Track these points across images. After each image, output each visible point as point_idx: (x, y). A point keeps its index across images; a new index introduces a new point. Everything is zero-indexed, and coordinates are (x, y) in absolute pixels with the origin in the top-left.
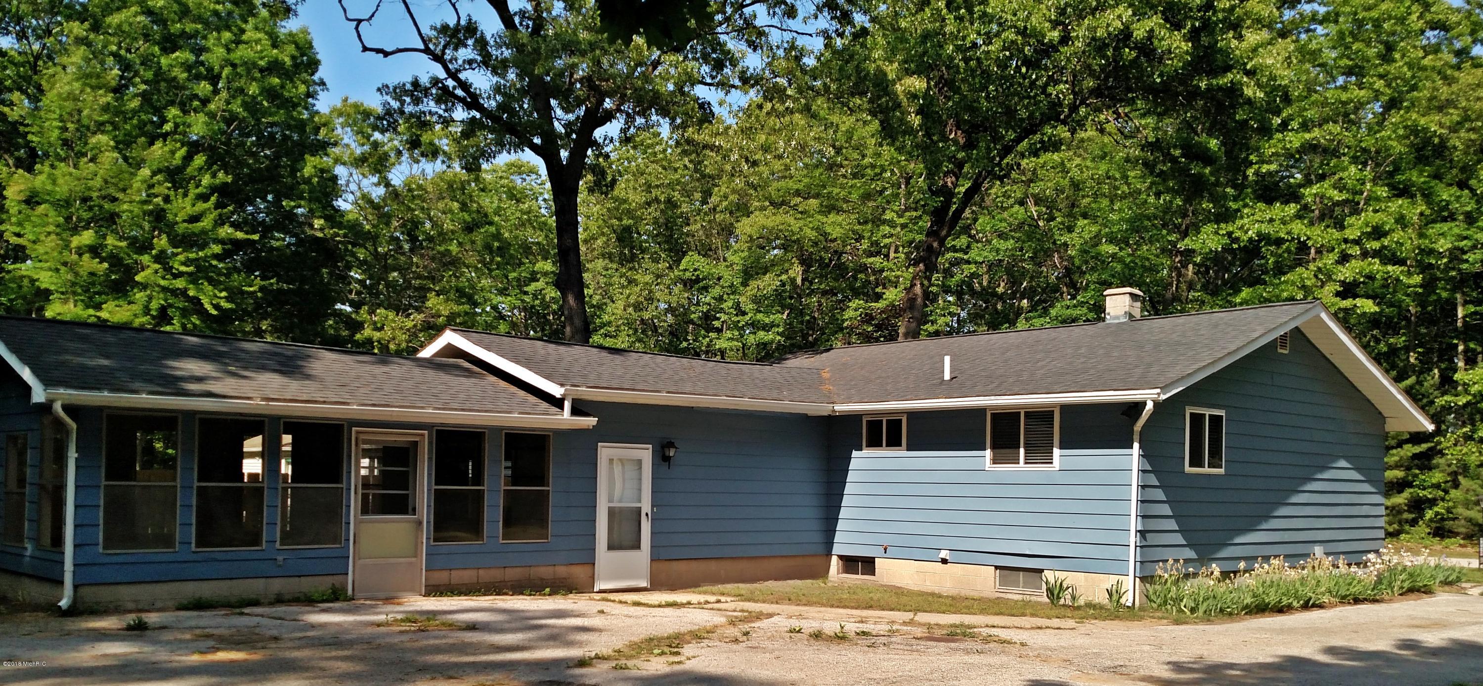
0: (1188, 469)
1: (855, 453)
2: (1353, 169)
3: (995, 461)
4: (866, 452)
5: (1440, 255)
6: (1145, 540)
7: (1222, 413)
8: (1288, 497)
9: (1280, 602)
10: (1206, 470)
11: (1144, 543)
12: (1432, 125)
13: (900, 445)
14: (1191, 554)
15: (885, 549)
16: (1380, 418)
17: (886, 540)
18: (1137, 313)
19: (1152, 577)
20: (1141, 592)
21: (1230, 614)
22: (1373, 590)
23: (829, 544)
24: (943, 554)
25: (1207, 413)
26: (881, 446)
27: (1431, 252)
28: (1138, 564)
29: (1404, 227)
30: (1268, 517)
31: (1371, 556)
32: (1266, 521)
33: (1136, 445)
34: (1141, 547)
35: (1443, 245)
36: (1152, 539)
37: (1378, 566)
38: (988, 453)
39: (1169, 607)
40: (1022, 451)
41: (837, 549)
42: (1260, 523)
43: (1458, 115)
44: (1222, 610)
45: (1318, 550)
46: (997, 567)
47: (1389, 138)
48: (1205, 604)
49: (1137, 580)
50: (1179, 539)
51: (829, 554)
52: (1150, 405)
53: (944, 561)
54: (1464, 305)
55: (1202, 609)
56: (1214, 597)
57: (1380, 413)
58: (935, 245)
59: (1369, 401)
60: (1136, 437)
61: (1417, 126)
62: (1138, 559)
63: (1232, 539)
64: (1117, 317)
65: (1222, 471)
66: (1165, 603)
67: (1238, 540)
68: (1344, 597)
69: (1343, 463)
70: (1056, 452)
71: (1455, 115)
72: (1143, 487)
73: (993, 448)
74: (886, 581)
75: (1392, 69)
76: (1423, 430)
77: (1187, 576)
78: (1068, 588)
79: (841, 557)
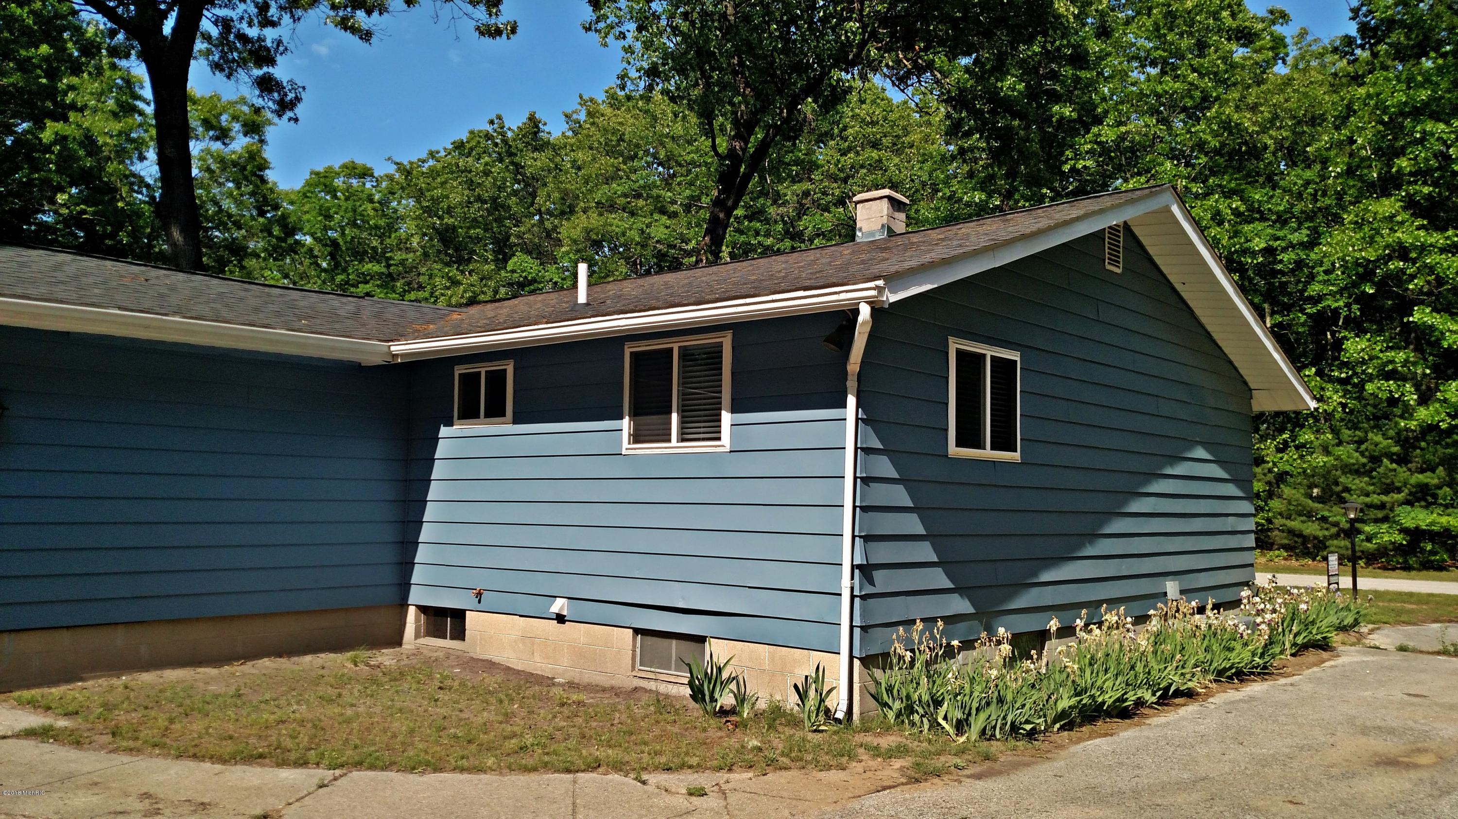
0: (953, 450)
1: (444, 431)
2: (1168, 165)
3: (637, 437)
4: (459, 429)
5: (1254, 254)
6: (872, 583)
7: (1014, 356)
8: (1125, 503)
9: (1122, 700)
10: (988, 453)
11: (870, 590)
12: (1245, 120)
13: (503, 415)
14: (961, 605)
15: (479, 595)
16: (1246, 390)
17: (480, 580)
18: (900, 227)
19: (886, 655)
20: (864, 688)
21: (1032, 735)
22: (1262, 656)
23: (405, 586)
24: (558, 606)
25: (989, 354)
26: (478, 417)
27: (1245, 252)
28: (857, 631)
29: (1220, 224)
30: (1094, 536)
31: (1245, 593)
32: (1091, 542)
33: (851, 400)
34: (863, 598)
35: (1259, 244)
36: (883, 581)
37: (1268, 616)
38: (626, 424)
39: (916, 717)
40: (675, 417)
41: (417, 596)
42: (1081, 546)
43: (1270, 112)
44: (1015, 728)
45: (1172, 588)
46: (637, 631)
47: (1204, 132)
48: (983, 716)
49: (857, 663)
50: (940, 579)
51: (403, 605)
52: (865, 311)
53: (560, 619)
54: (1272, 315)
55: (977, 723)
56: (1001, 701)
57: (1245, 383)
58: (722, 215)
59: (1231, 362)
60: (852, 384)
61: (1230, 121)
62: (857, 622)
63: (1035, 574)
64: (872, 234)
65: (1015, 456)
66: (910, 710)
67: (1045, 577)
68: (1220, 673)
69: (1200, 453)
70: (726, 418)
71: (1266, 113)
72: (866, 480)
73: (635, 414)
74: (479, 653)
75: (1205, 62)
76: (1300, 407)
77: (950, 653)
78: (730, 680)
79: (423, 609)
